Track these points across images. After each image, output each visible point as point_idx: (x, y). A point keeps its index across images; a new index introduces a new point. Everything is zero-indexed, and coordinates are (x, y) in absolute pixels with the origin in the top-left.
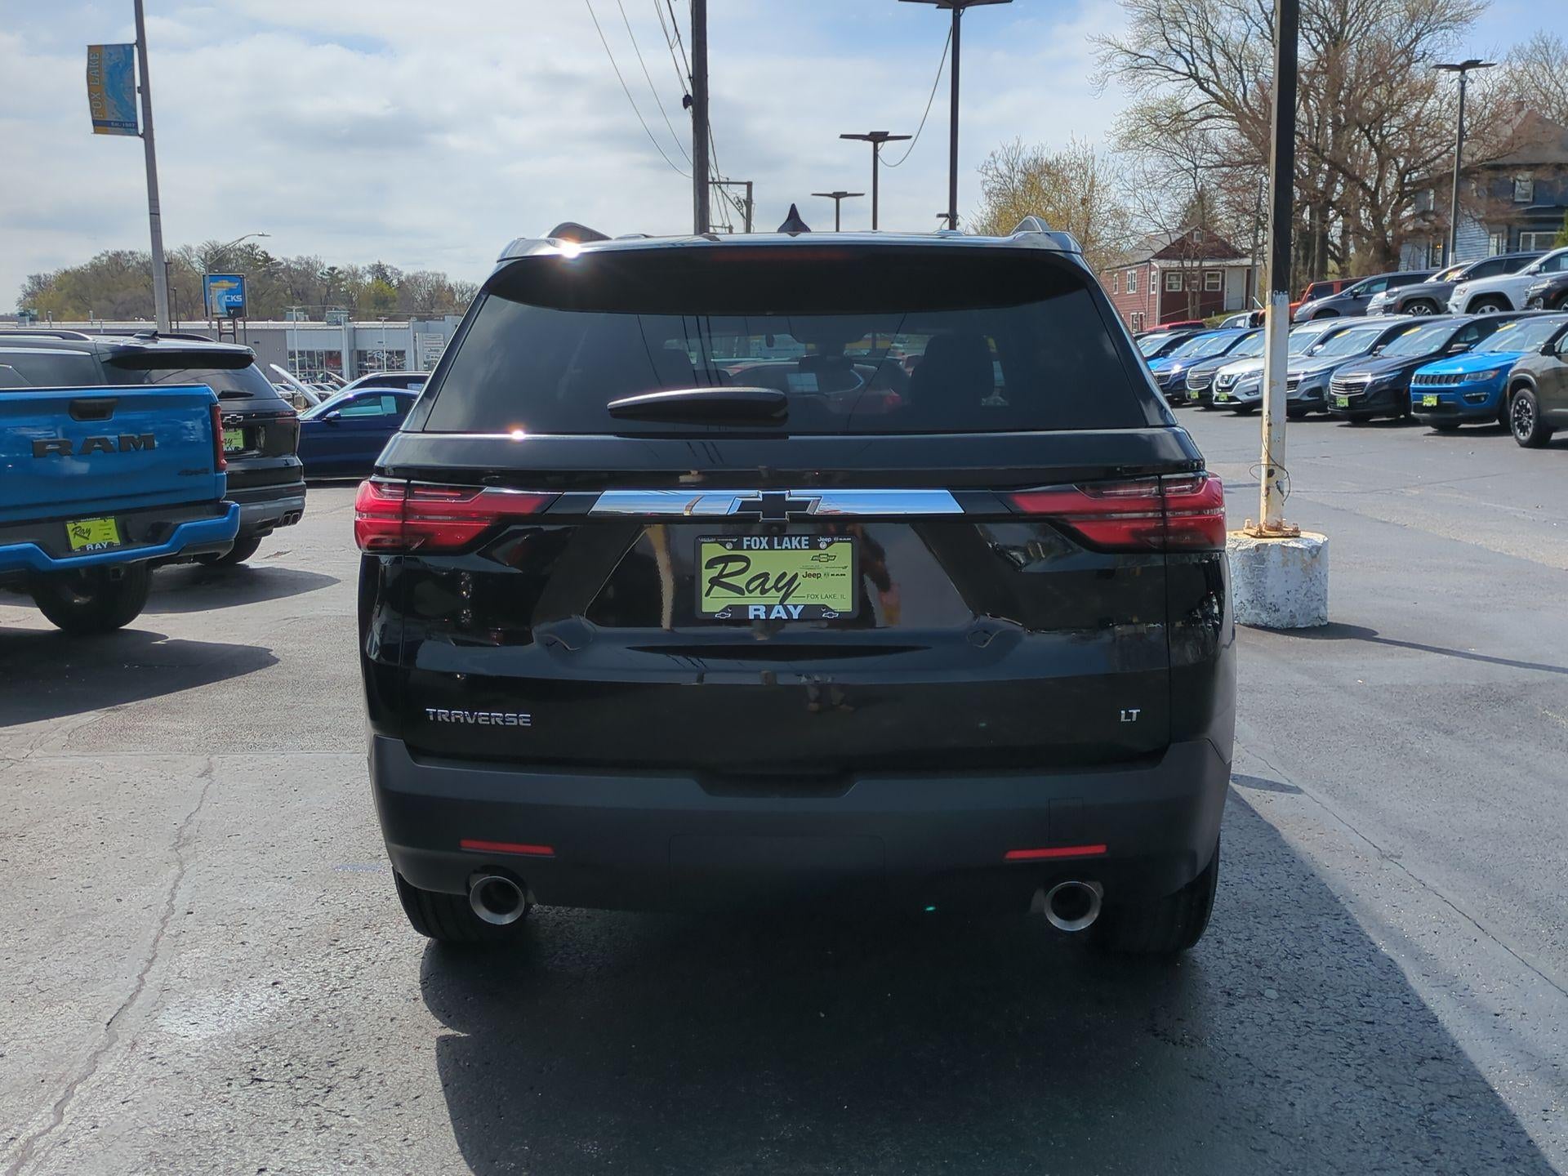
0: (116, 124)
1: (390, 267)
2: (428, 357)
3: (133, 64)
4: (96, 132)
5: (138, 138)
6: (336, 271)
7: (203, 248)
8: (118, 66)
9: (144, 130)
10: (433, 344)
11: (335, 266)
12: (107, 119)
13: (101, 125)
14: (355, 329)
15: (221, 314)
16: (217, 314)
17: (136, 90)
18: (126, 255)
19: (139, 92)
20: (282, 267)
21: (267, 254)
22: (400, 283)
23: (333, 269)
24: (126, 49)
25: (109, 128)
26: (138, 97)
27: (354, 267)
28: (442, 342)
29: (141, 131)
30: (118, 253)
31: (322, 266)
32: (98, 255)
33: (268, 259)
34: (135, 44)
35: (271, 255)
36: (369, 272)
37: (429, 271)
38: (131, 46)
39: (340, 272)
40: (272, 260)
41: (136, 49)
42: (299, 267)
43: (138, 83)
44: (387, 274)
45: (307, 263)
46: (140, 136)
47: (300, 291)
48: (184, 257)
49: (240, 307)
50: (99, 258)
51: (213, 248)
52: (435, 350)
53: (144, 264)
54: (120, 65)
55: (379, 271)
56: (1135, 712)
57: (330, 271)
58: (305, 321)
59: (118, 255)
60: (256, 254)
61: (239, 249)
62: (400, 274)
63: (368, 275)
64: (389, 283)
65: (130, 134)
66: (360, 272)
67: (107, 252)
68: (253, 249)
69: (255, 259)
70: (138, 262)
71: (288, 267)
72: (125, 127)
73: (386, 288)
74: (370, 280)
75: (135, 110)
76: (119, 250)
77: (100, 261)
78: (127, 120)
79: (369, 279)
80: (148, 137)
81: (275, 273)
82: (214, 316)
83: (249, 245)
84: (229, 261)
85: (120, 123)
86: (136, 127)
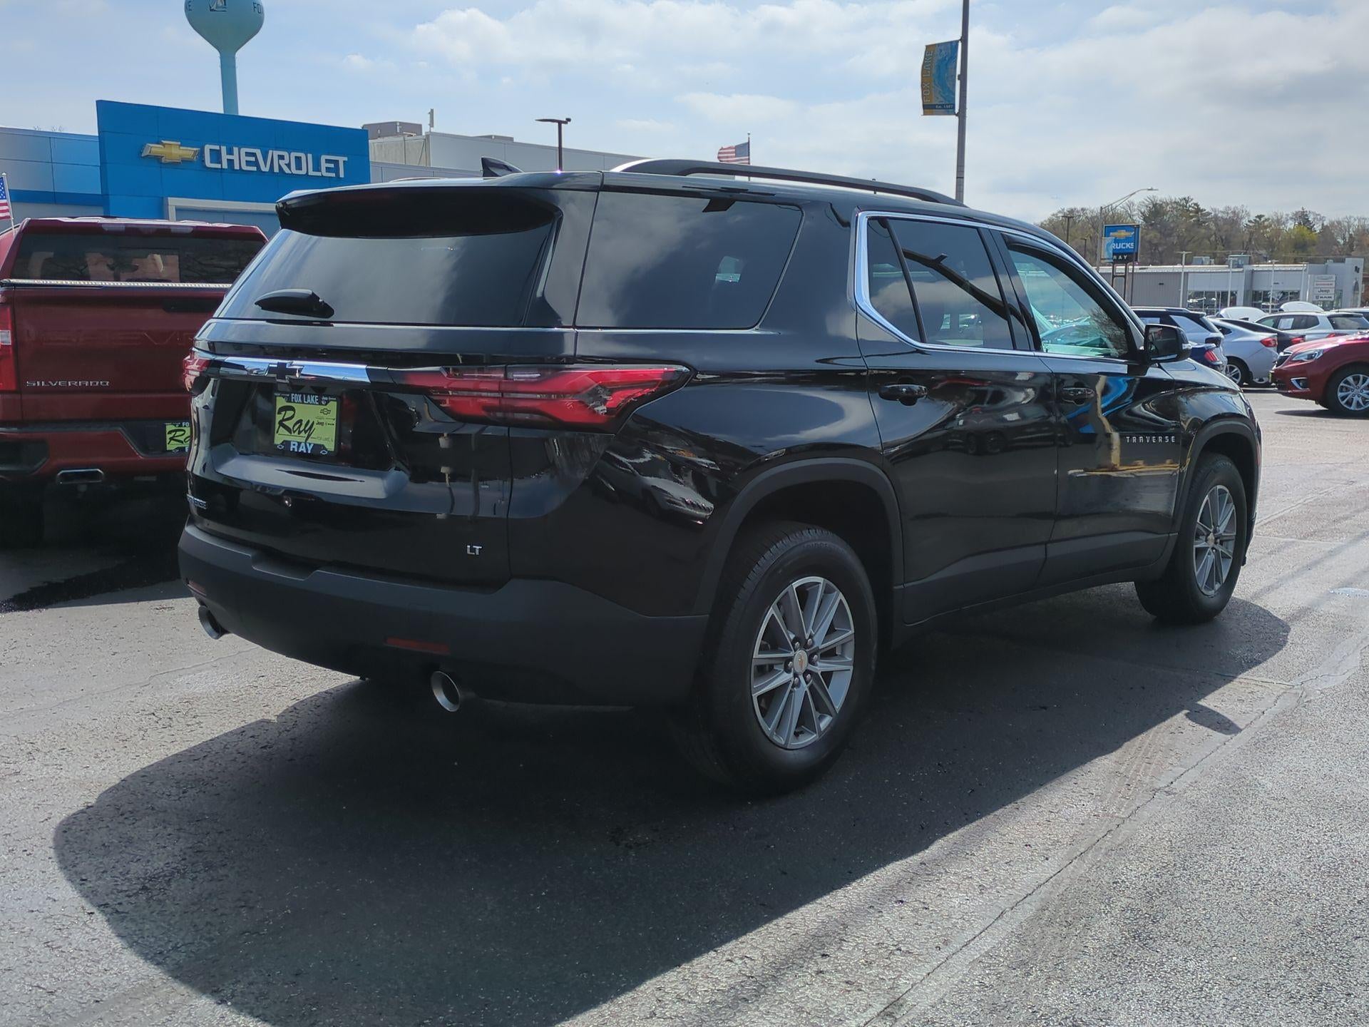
0: (940, 107)
1: (1314, 213)
2: (1317, 297)
3: (956, 57)
4: (925, 114)
5: (954, 116)
6: (1263, 219)
7: (1144, 203)
8: (945, 60)
9: (959, 110)
10: (1324, 284)
11: (1262, 214)
12: (934, 103)
13: (929, 108)
14: (1253, 271)
15: (1108, 259)
16: (1105, 259)
17: (957, 77)
18: (1078, 212)
19: (959, 79)
20: (1210, 216)
21: (1198, 206)
22: (1324, 228)
23: (1260, 217)
24: (953, 45)
25: (934, 110)
26: (958, 83)
27: (1279, 214)
28: (1334, 283)
29: (957, 111)
30: (1072, 210)
31: (1248, 215)
32: (1055, 212)
33: (1198, 210)
34: (960, 40)
35: (1201, 207)
36: (1291, 218)
37: (1355, 216)
38: (957, 42)
39: (1266, 220)
40: (1202, 210)
41: (960, 44)
42: (1225, 216)
43: (958, 72)
44: (1310, 219)
45: (1234, 212)
46: (957, 115)
47: (1224, 237)
48: (1127, 211)
49: (1131, 253)
50: (1057, 214)
51: (1152, 202)
52: (1322, 291)
53: (1092, 218)
54: (947, 59)
55: (1303, 219)
56: (478, 547)
57: (1258, 219)
58: (1210, 264)
59: (1072, 211)
60: (1190, 206)
61: (1175, 202)
62: (1322, 219)
63: (1290, 222)
64: (1311, 229)
65: (948, 114)
66: (1283, 220)
67: (1063, 210)
68: (1187, 202)
69: (1188, 210)
70: (1087, 217)
71: (1216, 215)
72: (946, 109)
73: (1305, 231)
74: (1292, 227)
75: (954, 94)
76: (1073, 207)
77: (1057, 217)
78: (947, 103)
79: (1291, 225)
80: (962, 116)
81: (1204, 222)
82: (1103, 261)
83: (1185, 199)
84: (1165, 213)
85: (942, 105)
86: (954, 108)
